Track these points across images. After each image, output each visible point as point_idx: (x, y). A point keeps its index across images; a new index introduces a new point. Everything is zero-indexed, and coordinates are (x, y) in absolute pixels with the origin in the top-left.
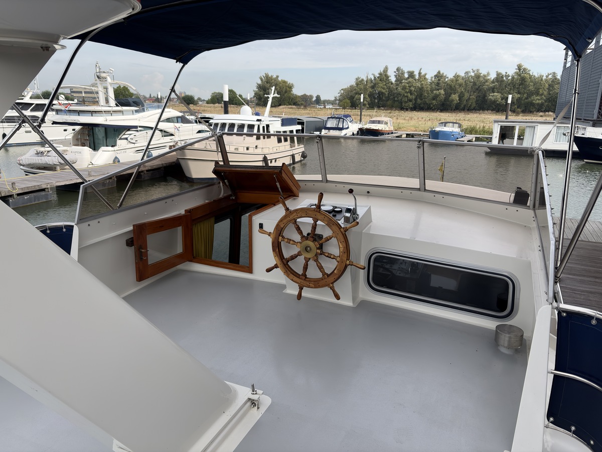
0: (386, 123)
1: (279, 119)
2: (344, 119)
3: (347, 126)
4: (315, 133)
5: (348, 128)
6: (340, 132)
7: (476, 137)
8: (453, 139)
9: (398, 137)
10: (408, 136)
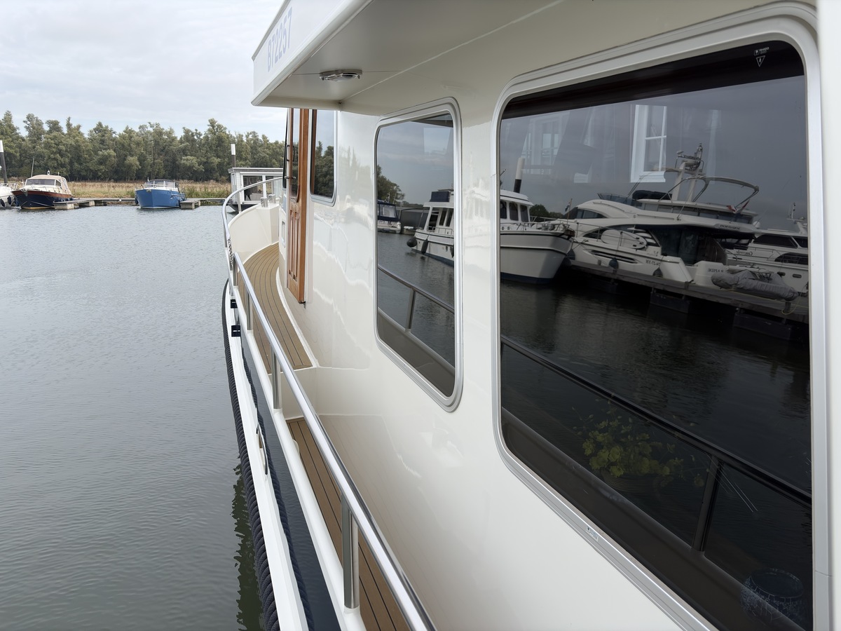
0: (58, 183)
7: (201, 201)
8: (172, 202)
9: (82, 205)
10: (98, 203)
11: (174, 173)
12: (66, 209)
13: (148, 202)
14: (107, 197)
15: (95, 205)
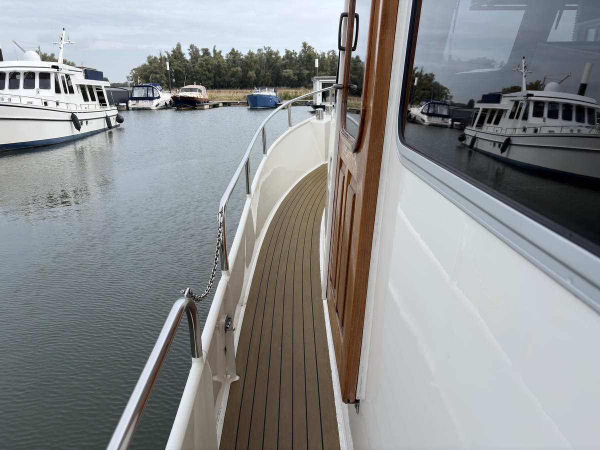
0: (200, 91)
1: (81, 70)
2: (153, 88)
3: (158, 96)
4: (120, 104)
5: (159, 97)
6: (151, 102)
8: (271, 103)
9: (215, 106)
10: (225, 104)
11: (277, 82)
12: (204, 109)
13: (255, 104)
14: (231, 100)
15: (223, 106)
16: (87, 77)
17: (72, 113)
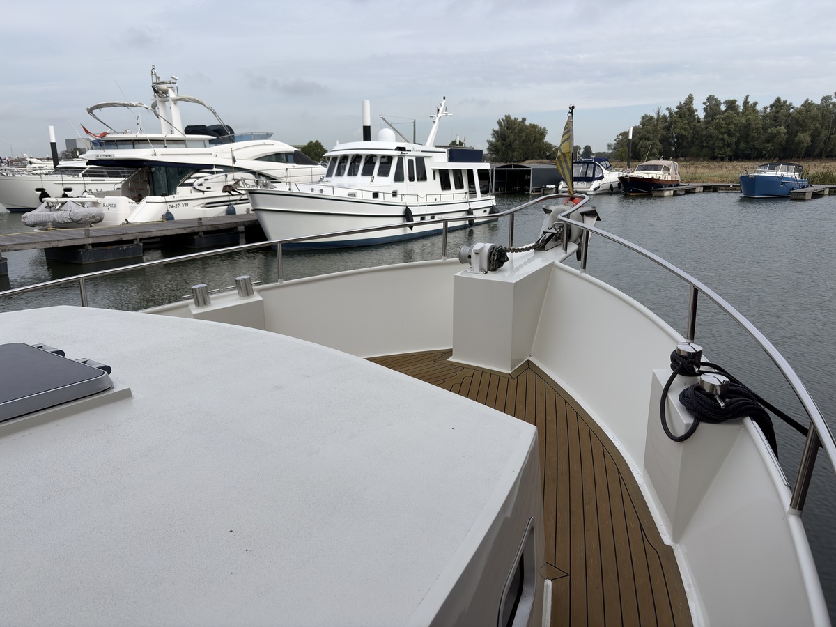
0: (667, 169)
1: (445, 150)
2: (595, 164)
3: (600, 175)
4: (547, 186)
5: (602, 177)
6: (589, 183)
7: (830, 188)
8: (782, 190)
9: (689, 192)
10: (707, 189)
11: (786, 154)
12: (663, 197)
13: (754, 191)
14: (723, 182)
15: (704, 192)
16: (451, 159)
17: (407, 206)
